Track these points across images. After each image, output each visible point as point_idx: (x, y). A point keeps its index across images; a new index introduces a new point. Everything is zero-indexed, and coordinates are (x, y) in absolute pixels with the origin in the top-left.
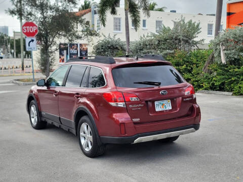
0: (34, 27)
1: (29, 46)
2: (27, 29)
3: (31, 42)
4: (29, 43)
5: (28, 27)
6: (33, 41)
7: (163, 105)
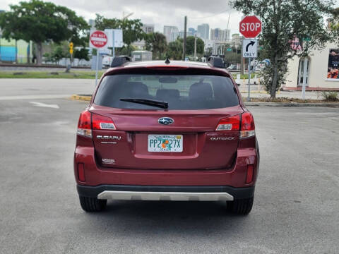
0: (257, 24)
1: (247, 50)
2: (246, 26)
3: (251, 45)
4: (248, 45)
5: (248, 24)
6: (252, 43)
7: (164, 142)
